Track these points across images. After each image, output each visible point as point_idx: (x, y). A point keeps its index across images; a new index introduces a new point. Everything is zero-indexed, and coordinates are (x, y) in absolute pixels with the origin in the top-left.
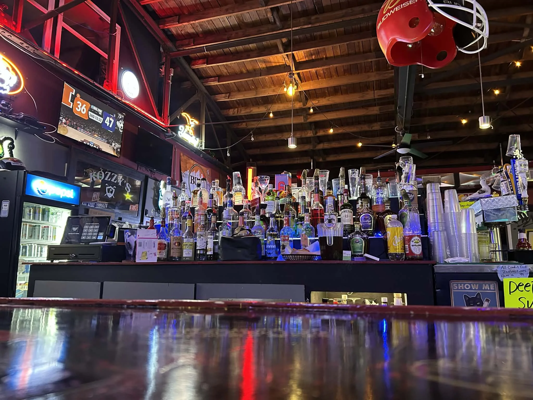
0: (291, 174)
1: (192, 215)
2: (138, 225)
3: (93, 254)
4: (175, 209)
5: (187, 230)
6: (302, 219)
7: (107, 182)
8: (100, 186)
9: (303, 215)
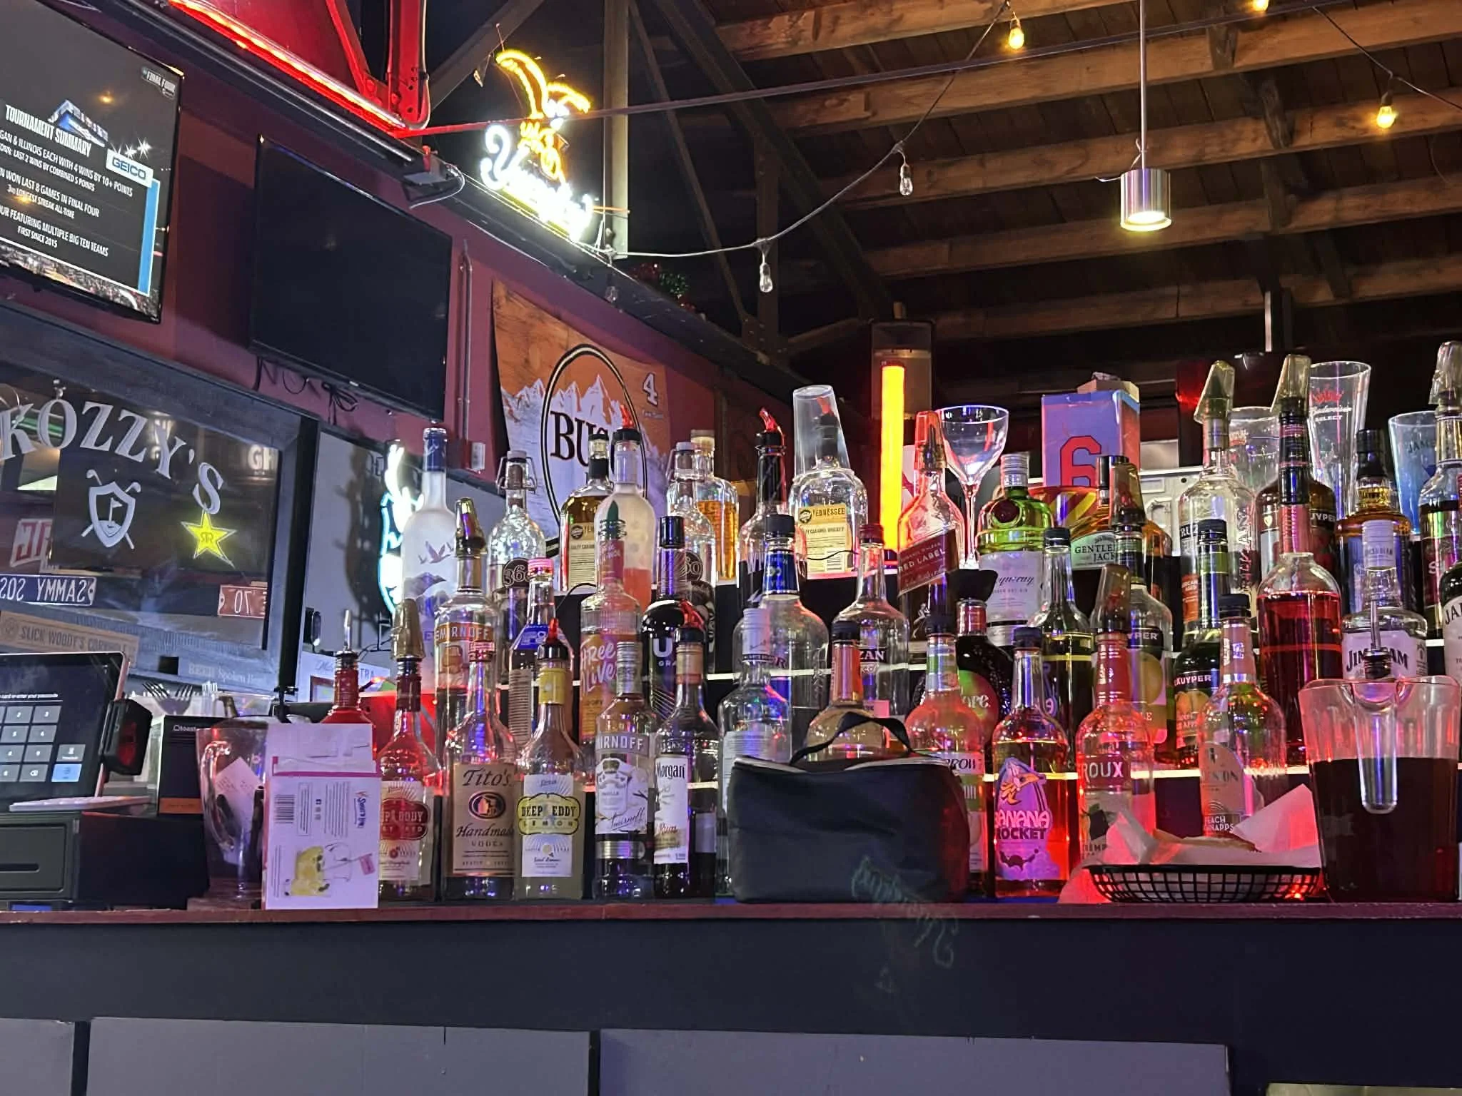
0: (1134, 392)
1: (565, 641)
2: (269, 699)
3: (34, 867)
4: (469, 607)
5: (541, 726)
6: (1207, 655)
7: (94, 458)
8: (55, 479)
9: (1216, 632)
